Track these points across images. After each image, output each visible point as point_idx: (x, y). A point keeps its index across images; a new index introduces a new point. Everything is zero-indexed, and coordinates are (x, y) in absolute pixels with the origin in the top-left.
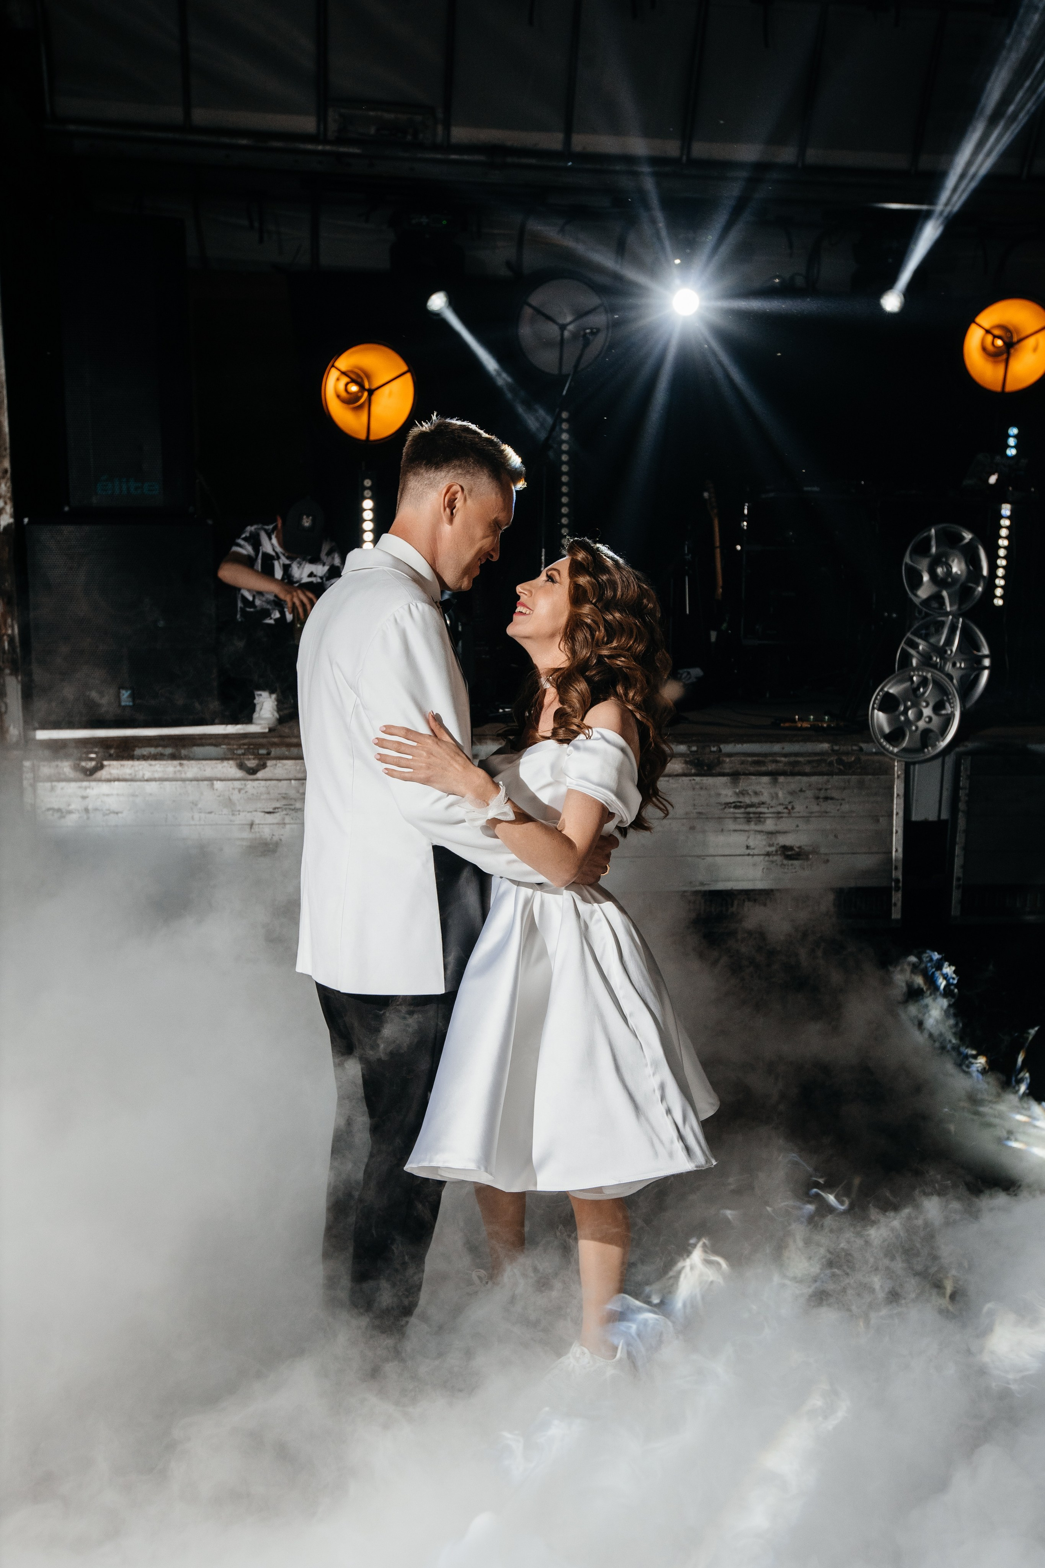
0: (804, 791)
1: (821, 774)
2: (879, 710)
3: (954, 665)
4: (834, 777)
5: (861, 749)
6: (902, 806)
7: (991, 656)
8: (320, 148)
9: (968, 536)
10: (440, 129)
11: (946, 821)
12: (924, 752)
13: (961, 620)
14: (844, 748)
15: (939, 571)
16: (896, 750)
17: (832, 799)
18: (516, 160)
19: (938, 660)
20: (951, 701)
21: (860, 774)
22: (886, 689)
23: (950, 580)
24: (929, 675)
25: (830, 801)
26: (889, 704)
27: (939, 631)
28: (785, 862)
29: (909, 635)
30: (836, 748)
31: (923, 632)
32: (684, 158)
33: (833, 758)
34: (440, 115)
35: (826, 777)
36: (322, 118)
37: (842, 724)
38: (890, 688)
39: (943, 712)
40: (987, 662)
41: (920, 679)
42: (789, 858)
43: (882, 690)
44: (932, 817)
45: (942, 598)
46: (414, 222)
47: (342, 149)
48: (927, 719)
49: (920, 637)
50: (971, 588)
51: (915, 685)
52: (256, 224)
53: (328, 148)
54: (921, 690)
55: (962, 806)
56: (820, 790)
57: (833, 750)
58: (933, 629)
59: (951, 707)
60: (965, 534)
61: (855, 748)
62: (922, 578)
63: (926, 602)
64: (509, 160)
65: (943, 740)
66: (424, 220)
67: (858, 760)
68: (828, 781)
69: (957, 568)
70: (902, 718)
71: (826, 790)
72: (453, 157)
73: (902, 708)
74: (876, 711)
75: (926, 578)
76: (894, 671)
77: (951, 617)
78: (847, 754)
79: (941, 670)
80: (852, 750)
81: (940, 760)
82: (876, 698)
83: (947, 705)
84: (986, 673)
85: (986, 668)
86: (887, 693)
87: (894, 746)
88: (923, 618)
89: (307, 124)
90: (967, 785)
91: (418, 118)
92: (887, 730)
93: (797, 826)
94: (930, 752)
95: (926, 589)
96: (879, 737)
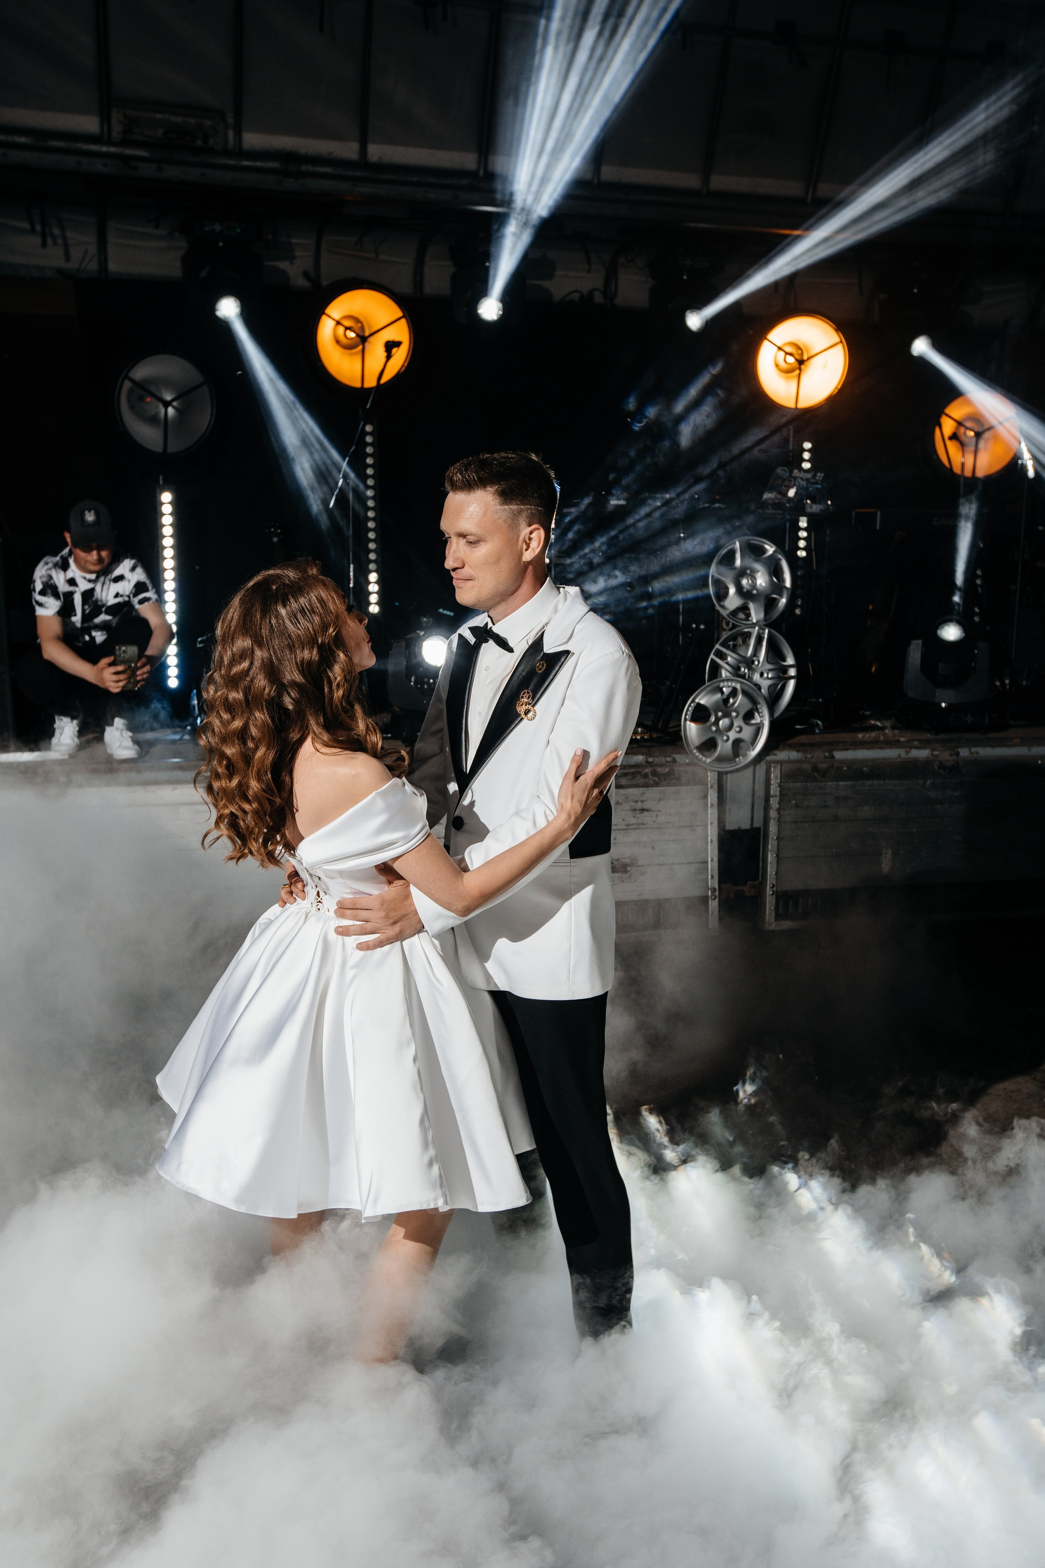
0: (621, 804)
2: (691, 720)
3: (762, 675)
4: (650, 788)
5: (675, 761)
6: (716, 816)
7: (798, 665)
8: (104, 149)
9: (770, 549)
10: (231, 134)
11: (759, 829)
12: (735, 762)
13: (767, 631)
14: (657, 760)
15: (744, 582)
16: (708, 760)
17: (648, 810)
18: (310, 168)
19: (746, 671)
20: (760, 710)
21: (675, 785)
22: (697, 701)
23: (755, 592)
24: (738, 686)
25: (646, 813)
26: (701, 715)
27: (746, 643)
29: (717, 646)
30: (650, 760)
31: (731, 643)
32: (482, 172)
34: (230, 120)
35: (641, 790)
36: (105, 118)
37: (655, 736)
38: (700, 699)
39: (753, 722)
40: (792, 672)
41: (730, 689)
43: (693, 701)
44: (746, 825)
45: (748, 609)
46: (206, 229)
47: (128, 151)
48: (738, 729)
49: (727, 647)
50: (775, 599)
51: (725, 697)
52: (38, 228)
53: (113, 149)
54: (731, 700)
55: (773, 814)
56: (636, 802)
57: (647, 762)
58: (740, 641)
59: (760, 717)
60: (767, 547)
61: (669, 759)
62: (727, 589)
63: (734, 613)
64: (304, 168)
65: (753, 750)
66: (218, 228)
67: (672, 771)
69: (762, 580)
70: (714, 728)
71: (642, 801)
72: (245, 163)
73: (713, 719)
74: (688, 722)
75: (732, 590)
76: (704, 683)
77: (757, 628)
78: (661, 765)
79: (750, 679)
80: (667, 762)
81: (751, 769)
82: (688, 710)
83: (756, 714)
84: (792, 684)
85: (792, 677)
86: (698, 704)
87: (706, 757)
88: (731, 629)
89: (90, 124)
90: (778, 793)
91: (208, 123)
92: (698, 740)
94: (742, 761)
95: (733, 601)
96: (692, 748)
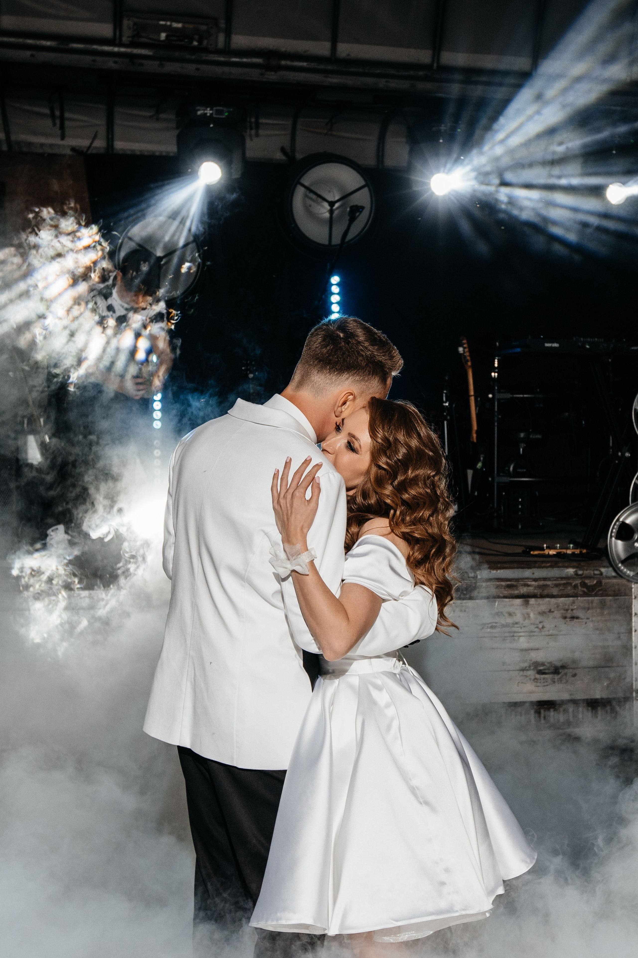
0: (553, 612)
1: (568, 596)
2: (617, 538)
4: (579, 598)
5: (601, 574)
8: (116, 49)
10: (222, 36)
14: (587, 572)
16: (631, 574)
17: (577, 618)
18: (289, 63)
21: (602, 595)
25: (575, 620)
26: (625, 533)
28: (538, 676)
30: (580, 572)
32: (435, 65)
33: (578, 582)
34: (222, 25)
35: (571, 599)
36: (117, 25)
37: (584, 551)
38: (625, 518)
42: (540, 672)
43: (619, 519)
46: (199, 113)
47: (135, 51)
52: (57, 113)
53: (123, 50)
56: (567, 610)
57: (576, 574)
61: (596, 572)
64: (283, 63)
66: (209, 112)
67: (599, 583)
68: (574, 602)
70: (637, 545)
71: (572, 610)
72: (234, 59)
74: (613, 539)
76: (628, 504)
78: (590, 577)
80: (594, 574)
86: (623, 523)
89: (105, 30)
91: (204, 27)
92: (623, 556)
93: (548, 643)
96: (617, 562)
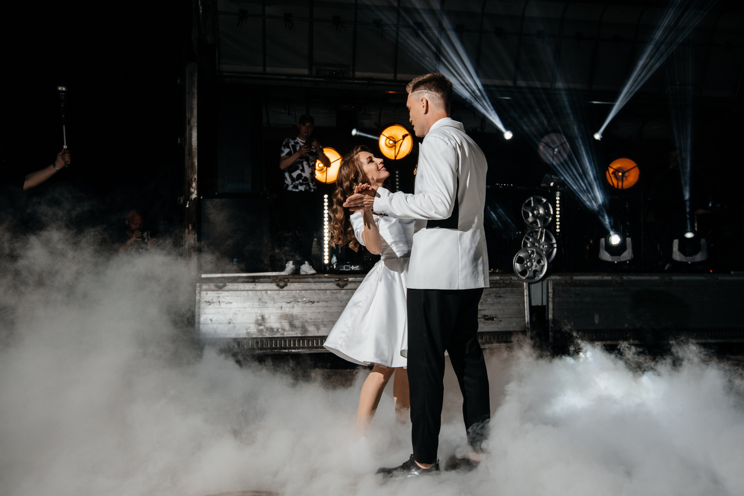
0: (491, 294)
1: (497, 287)
2: (517, 262)
3: (543, 246)
4: (502, 289)
5: (511, 279)
6: (528, 299)
7: (557, 243)
8: (310, 79)
9: (544, 200)
10: (351, 73)
11: (545, 306)
12: (535, 279)
13: (544, 230)
14: (505, 278)
15: (535, 212)
16: (524, 278)
17: (501, 297)
19: (537, 245)
20: (543, 259)
21: (512, 287)
22: (519, 255)
23: (539, 216)
24: (535, 250)
25: (501, 298)
26: (521, 261)
27: (537, 234)
28: (485, 321)
29: (526, 235)
30: (502, 278)
31: (531, 235)
33: (501, 281)
34: (351, 68)
35: (499, 289)
36: (311, 70)
38: (521, 254)
39: (541, 264)
40: (555, 246)
41: (531, 251)
42: (486, 319)
43: (517, 255)
44: (540, 304)
45: (537, 222)
47: (317, 79)
48: (535, 266)
49: (530, 236)
50: (547, 218)
51: (530, 254)
53: (312, 79)
54: (532, 255)
55: (550, 299)
56: (497, 293)
57: (501, 279)
58: (534, 234)
59: (544, 262)
60: (543, 199)
61: (509, 278)
62: (529, 215)
63: (532, 223)
64: (375, 82)
65: (541, 274)
67: (510, 282)
68: (499, 290)
69: (541, 211)
70: (526, 266)
71: (499, 293)
72: (356, 81)
73: (525, 262)
74: (516, 263)
75: (531, 215)
76: (521, 248)
77: (541, 229)
78: (506, 280)
79: (539, 248)
80: (508, 279)
81: (540, 283)
82: (515, 259)
83: (542, 261)
84: (555, 250)
85: (555, 248)
86: (520, 257)
87: (523, 277)
88: (530, 230)
89: (305, 72)
90: (552, 291)
91: (344, 69)
92: (520, 270)
93: (489, 307)
94: (537, 278)
95: (530, 219)
96: (518, 273)
